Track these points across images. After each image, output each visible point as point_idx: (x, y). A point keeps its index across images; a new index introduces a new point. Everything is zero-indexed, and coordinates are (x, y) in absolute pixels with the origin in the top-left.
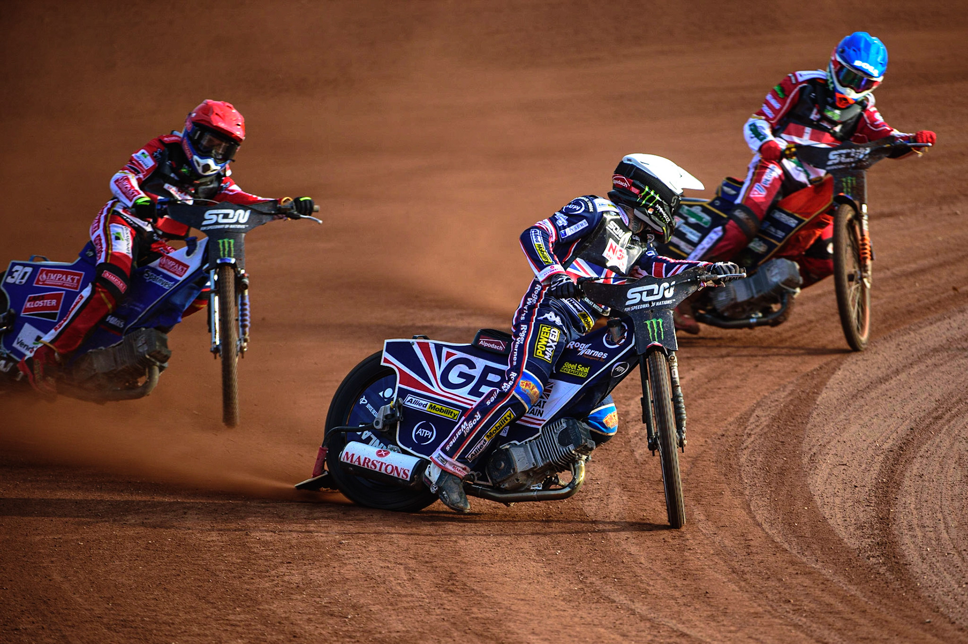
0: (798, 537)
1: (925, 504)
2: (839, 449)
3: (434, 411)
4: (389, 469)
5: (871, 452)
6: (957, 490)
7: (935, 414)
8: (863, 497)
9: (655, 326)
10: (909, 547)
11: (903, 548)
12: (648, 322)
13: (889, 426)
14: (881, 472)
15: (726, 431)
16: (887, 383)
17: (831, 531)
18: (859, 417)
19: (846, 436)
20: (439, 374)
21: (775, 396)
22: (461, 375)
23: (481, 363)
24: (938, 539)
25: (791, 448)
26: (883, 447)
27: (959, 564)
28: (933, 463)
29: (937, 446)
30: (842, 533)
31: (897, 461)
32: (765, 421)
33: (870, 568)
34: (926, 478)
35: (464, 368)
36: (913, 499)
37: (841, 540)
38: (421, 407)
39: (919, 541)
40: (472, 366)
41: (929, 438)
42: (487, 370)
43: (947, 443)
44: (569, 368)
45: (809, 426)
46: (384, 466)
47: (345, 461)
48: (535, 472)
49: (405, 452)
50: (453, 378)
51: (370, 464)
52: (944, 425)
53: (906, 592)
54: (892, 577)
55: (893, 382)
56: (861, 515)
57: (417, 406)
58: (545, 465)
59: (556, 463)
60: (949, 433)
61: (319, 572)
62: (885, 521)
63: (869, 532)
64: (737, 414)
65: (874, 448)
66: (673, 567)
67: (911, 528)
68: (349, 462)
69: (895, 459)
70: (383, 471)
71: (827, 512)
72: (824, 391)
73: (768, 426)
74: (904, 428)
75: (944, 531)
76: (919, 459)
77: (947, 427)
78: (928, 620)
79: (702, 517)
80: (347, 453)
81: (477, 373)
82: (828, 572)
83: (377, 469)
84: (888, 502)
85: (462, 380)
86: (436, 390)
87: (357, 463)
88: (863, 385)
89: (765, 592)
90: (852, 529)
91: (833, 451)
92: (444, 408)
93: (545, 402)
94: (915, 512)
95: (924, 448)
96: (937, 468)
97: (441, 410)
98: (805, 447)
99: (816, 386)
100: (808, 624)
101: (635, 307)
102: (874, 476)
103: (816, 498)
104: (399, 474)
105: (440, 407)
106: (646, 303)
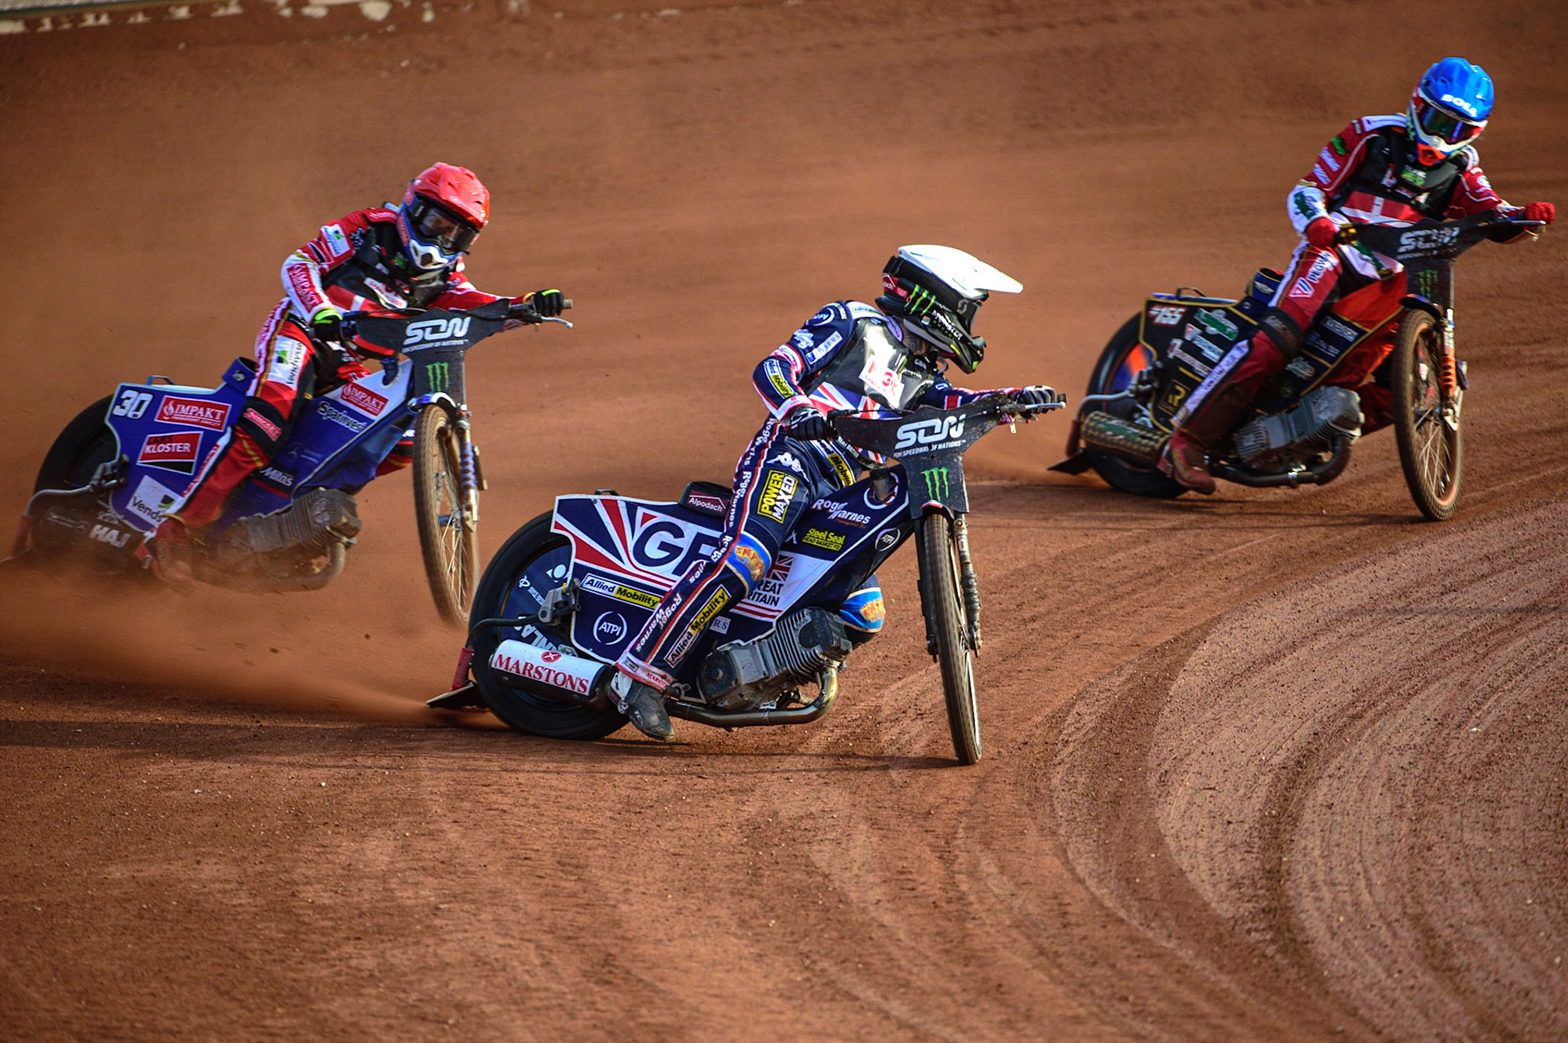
0: (1140, 900)
1: (1336, 849)
2: (1204, 764)
3: (625, 598)
4: (560, 679)
5: (1252, 769)
6: (1385, 828)
7: (1351, 711)
8: (1240, 837)
9: (936, 477)
10: (1311, 918)
11: (1303, 916)
12: (926, 473)
13: (1281, 729)
14: (1268, 800)
15: (1030, 737)
16: (1278, 664)
17: (1192, 891)
18: (1235, 715)
19: (1214, 745)
20: (631, 544)
21: (1106, 683)
22: (663, 546)
23: (691, 530)
24: (1356, 904)
25: (1130, 762)
26: (1272, 762)
27: (1389, 942)
28: (1348, 786)
29: (1355, 760)
30: (1208, 893)
31: (1292, 783)
32: (1090, 721)
33: (1252, 949)
34: (1337, 809)
35: (667, 537)
36: (1318, 842)
37: (1206, 905)
38: (606, 592)
39: (1326, 904)
40: (678, 533)
41: (1342, 749)
42: (700, 539)
43: (1370, 756)
44: (815, 536)
45: (1158, 729)
46: (552, 675)
47: (498, 667)
48: (766, 685)
49: (582, 655)
50: (652, 550)
51: (532, 672)
52: (1366, 727)
53: (1306, 985)
54: (1285, 962)
55: (1287, 662)
56: (1238, 866)
57: (601, 590)
58: (781, 675)
59: (796, 672)
60: (1372, 740)
61: (404, 953)
62: (1275, 876)
63: (1250, 892)
64: (1048, 711)
65: (1257, 762)
66: (948, 946)
67: (1314, 886)
68: (503, 668)
69: (1289, 780)
70: (551, 682)
71: (1184, 861)
72: (1181, 675)
73: (1094, 729)
74: (1303, 733)
75: (1366, 892)
76: (1327, 781)
77: (1370, 730)
78: (1340, 1028)
79: (993, 870)
80: (500, 656)
81: (685, 543)
82: (1186, 954)
83: (543, 680)
84: (1279, 847)
85: (664, 554)
86: (628, 567)
87: (514, 671)
88: (1240, 666)
89: (1089, 984)
90: (1223, 888)
91: (1195, 768)
92: (639, 593)
93: (781, 585)
94: (1320, 862)
95: (1335, 763)
96: (1355, 793)
97: (634, 596)
98: (1152, 762)
99: (1169, 668)
100: (1156, 1033)
101: (909, 452)
102: (1258, 806)
103: (1168, 840)
104: (573, 687)
105: (633, 592)
106: (923, 445)
